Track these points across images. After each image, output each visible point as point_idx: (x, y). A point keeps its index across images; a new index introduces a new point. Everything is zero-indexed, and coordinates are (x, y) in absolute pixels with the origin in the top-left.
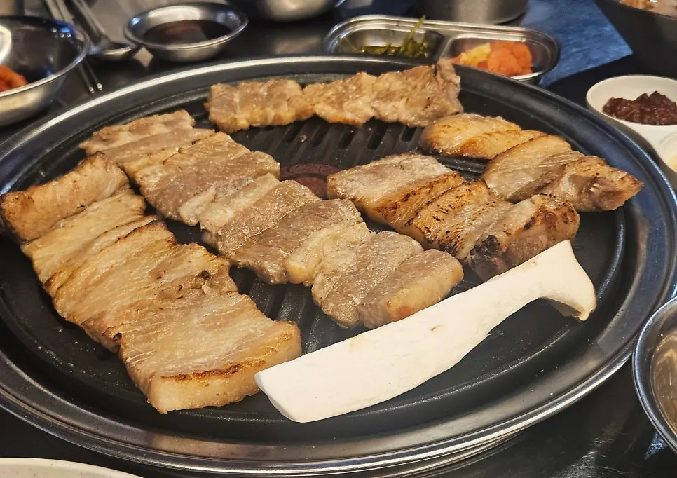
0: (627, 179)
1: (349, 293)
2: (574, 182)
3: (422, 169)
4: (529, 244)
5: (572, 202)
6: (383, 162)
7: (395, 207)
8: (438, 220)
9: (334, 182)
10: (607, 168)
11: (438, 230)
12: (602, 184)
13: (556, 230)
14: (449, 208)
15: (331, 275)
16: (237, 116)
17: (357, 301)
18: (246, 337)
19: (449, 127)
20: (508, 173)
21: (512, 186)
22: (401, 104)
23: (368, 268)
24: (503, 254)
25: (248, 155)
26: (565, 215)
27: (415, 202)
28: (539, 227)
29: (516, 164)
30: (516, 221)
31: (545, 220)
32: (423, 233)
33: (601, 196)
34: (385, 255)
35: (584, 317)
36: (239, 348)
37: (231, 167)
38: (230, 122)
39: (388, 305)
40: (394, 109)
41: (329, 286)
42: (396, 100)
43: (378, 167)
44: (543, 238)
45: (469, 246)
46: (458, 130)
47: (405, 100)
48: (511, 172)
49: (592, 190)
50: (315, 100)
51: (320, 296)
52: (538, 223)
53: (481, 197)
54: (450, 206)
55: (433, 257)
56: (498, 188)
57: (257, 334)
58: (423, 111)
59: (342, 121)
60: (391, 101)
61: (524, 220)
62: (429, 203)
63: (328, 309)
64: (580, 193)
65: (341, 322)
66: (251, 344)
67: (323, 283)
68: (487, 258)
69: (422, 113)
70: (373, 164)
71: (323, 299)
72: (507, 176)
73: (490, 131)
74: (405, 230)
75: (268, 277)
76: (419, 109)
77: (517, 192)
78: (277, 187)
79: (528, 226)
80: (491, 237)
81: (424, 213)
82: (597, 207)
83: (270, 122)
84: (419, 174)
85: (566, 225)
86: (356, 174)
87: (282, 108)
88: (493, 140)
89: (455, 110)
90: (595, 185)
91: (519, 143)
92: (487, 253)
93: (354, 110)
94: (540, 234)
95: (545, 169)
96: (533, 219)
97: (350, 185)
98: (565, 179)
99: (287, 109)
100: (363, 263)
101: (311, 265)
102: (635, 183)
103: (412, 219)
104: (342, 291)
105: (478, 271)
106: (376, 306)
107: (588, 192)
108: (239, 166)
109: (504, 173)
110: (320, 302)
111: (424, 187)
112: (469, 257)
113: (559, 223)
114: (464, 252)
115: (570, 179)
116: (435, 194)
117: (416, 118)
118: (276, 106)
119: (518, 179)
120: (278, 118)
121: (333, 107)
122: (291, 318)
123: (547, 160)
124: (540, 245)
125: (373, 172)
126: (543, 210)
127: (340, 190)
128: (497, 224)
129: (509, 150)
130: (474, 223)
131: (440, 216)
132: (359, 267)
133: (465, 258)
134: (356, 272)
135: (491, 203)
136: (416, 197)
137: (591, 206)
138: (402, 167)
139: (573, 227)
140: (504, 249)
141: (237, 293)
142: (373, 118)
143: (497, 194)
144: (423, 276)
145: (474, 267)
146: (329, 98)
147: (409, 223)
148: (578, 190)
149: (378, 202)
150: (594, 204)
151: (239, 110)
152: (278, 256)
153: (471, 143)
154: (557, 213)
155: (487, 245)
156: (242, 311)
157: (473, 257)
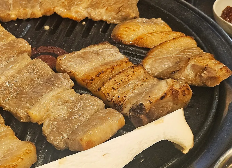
0: (223, 70)
1: (62, 131)
2: (193, 69)
3: (110, 56)
4: (162, 107)
5: (191, 81)
6: (88, 49)
7: (92, 80)
8: (114, 89)
9: (60, 61)
10: (214, 61)
11: (114, 95)
12: (209, 72)
13: (178, 100)
14: (121, 82)
15: (53, 121)
16: (10, 13)
17: (66, 136)
18: (8, 150)
19: (129, 28)
20: (158, 59)
21: (159, 68)
22: (103, 11)
23: (73, 118)
24: (147, 113)
25: (14, 41)
26: (184, 91)
27: (103, 77)
28: (169, 97)
29: (163, 54)
30: (156, 95)
31: (172, 94)
32: (106, 96)
33: (207, 79)
34: (83, 111)
35: (186, 152)
36: (4, 157)
37: (4, 49)
38: (6, 16)
39: (81, 140)
40: (99, 13)
41: (51, 127)
42: (101, 8)
43: (85, 53)
44: (171, 104)
45: (129, 106)
46: (134, 30)
47: (106, 8)
48: (160, 59)
49: (203, 75)
50: (55, 4)
51: (47, 132)
52: (169, 96)
53: (140, 75)
54: (121, 81)
55: (109, 113)
56: (151, 69)
57: (14, 149)
58: (116, 14)
59: (69, 17)
60: (98, 8)
61: (161, 94)
62: (110, 79)
63: (50, 139)
64: (196, 76)
65: (57, 147)
66: (10, 154)
67: (49, 125)
68: (138, 115)
69: (116, 16)
70: (82, 51)
71: (48, 134)
72: (157, 61)
73: (152, 31)
74: (96, 93)
75: (20, 118)
76: (114, 14)
77: (161, 73)
78: (30, 63)
79: (162, 98)
80: (141, 104)
81: (107, 85)
82: (205, 84)
83: (28, 16)
84: (108, 59)
85: (185, 97)
86: (73, 57)
87: (36, 8)
88: (153, 37)
89: (134, 15)
90: (204, 72)
91: (167, 40)
92: (138, 113)
93: (77, 12)
94: (170, 101)
95: (179, 58)
96: (166, 94)
97: (69, 64)
98: (189, 66)
99: (39, 9)
100: (71, 114)
101: (42, 113)
102: (228, 72)
103: (100, 88)
104: (58, 131)
105: (133, 121)
106: (75, 140)
107: (200, 76)
108: (8, 49)
109: (156, 60)
110: (46, 135)
111: (109, 69)
112: (128, 113)
113: (180, 96)
114: (126, 110)
115: (191, 67)
116: (115, 73)
117: (112, 18)
118: (33, 7)
119: (163, 64)
120: (33, 14)
121: (66, 9)
122: (31, 141)
123: (182, 52)
124: (168, 108)
125: (82, 57)
126: (172, 89)
127: (63, 67)
128: (145, 95)
129: (161, 44)
130: (134, 91)
131: (116, 87)
132: (69, 117)
133: (126, 113)
134: (67, 120)
135: (145, 79)
136: (104, 74)
137: (201, 84)
138: (98, 54)
139: (188, 97)
140: (147, 111)
141: (3, 125)
142: (87, 18)
143: (150, 72)
144: (101, 124)
145: (131, 119)
146: (63, 3)
147: (99, 90)
148: (195, 75)
149: (83, 76)
150: (203, 83)
151: (11, 9)
152: (26, 108)
153: (140, 38)
154: (180, 90)
155: (138, 108)
156: (6, 136)
157: (130, 113)
